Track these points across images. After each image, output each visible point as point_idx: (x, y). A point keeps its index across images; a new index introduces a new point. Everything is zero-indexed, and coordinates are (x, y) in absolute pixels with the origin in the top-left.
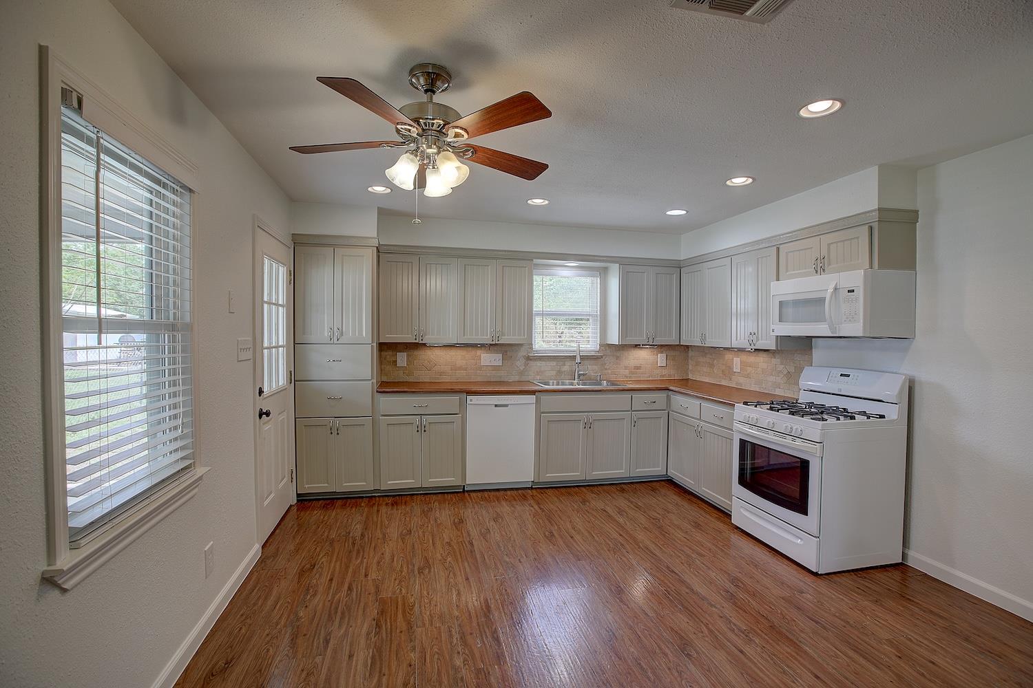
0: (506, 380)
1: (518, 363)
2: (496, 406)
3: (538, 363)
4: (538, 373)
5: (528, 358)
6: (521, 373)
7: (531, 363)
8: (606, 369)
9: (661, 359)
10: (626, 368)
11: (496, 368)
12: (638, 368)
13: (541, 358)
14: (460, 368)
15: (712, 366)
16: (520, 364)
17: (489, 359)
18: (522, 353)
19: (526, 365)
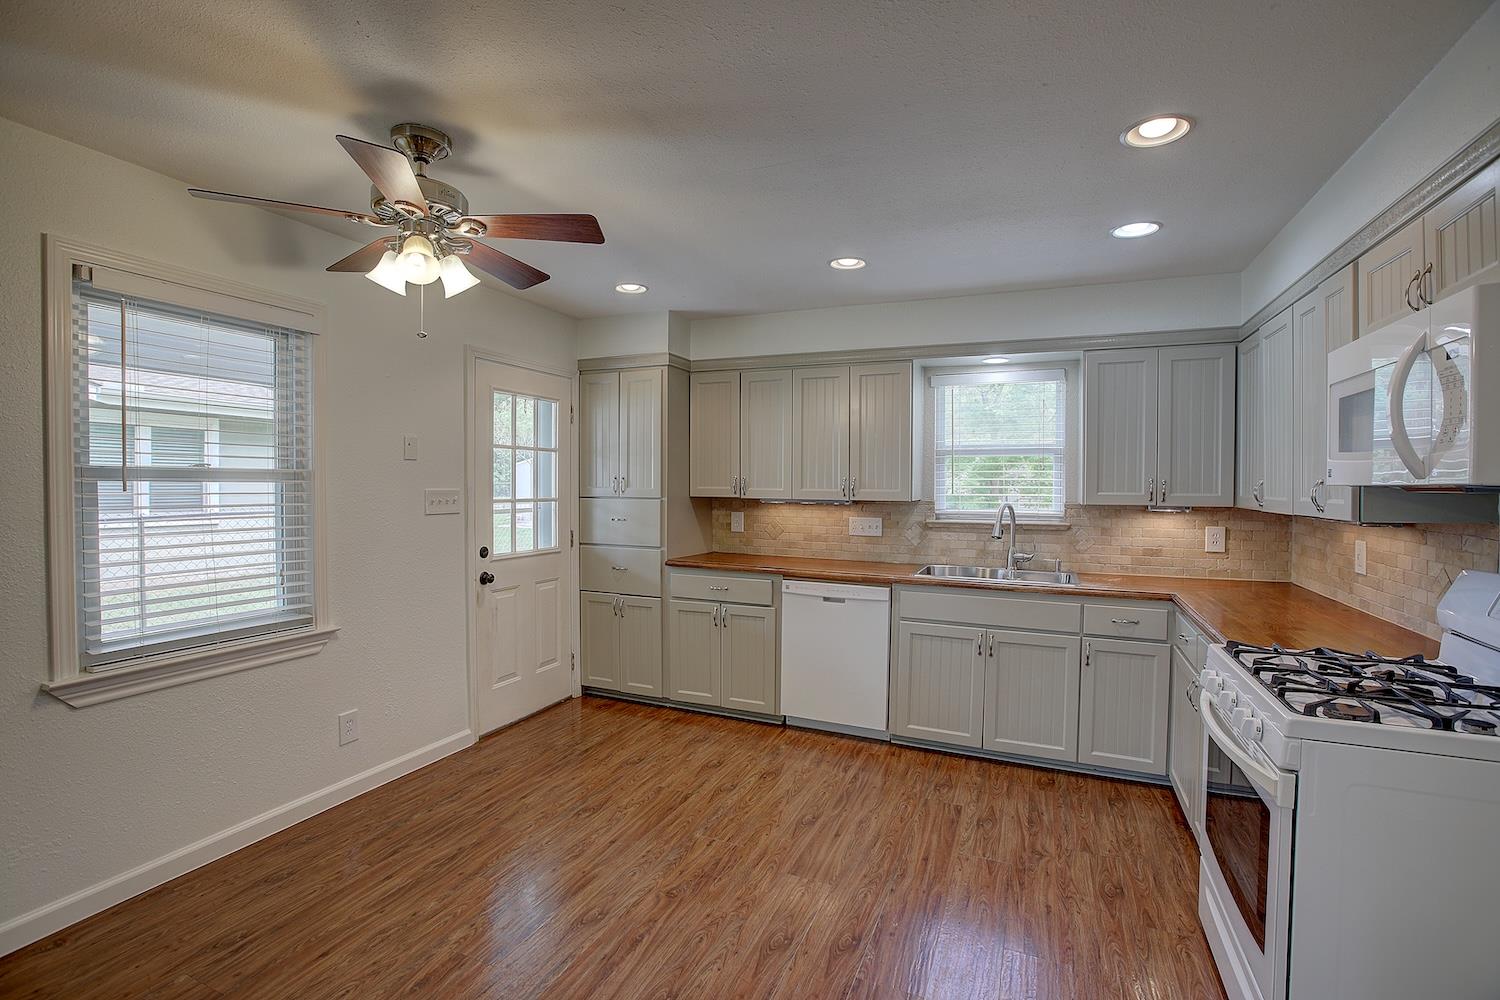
0: (888, 560)
1: (909, 534)
2: (826, 599)
3: (944, 535)
4: (943, 552)
5: (926, 527)
6: (915, 551)
7: (933, 535)
8: (1079, 552)
9: (1212, 537)
10: (1124, 551)
11: (871, 539)
12: (1156, 553)
13: (948, 527)
14: (818, 538)
15: (1323, 556)
16: (912, 534)
17: (861, 525)
18: (916, 517)
19: (922, 537)
